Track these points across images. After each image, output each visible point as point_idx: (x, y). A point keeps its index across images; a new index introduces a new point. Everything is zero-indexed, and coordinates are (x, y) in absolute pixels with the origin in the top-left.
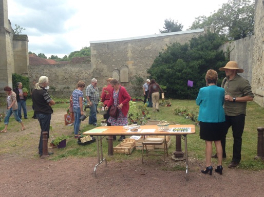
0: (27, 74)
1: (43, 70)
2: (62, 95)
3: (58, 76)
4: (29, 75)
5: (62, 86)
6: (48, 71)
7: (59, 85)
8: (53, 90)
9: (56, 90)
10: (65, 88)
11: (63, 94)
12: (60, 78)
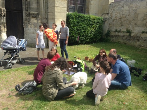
0: (108, 14)
1: (123, 7)
2: (138, 43)
3: (138, 14)
4: (109, 15)
5: (140, 28)
6: (128, 8)
7: (137, 28)
8: (128, 34)
9: (132, 35)
10: (143, 32)
11: (138, 40)
12: (140, 17)
